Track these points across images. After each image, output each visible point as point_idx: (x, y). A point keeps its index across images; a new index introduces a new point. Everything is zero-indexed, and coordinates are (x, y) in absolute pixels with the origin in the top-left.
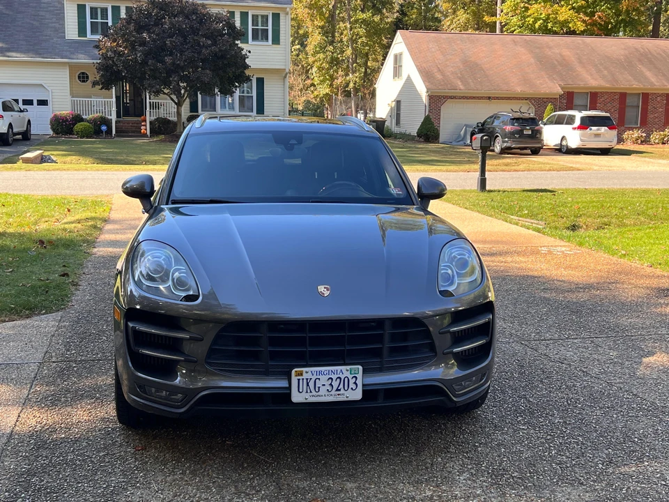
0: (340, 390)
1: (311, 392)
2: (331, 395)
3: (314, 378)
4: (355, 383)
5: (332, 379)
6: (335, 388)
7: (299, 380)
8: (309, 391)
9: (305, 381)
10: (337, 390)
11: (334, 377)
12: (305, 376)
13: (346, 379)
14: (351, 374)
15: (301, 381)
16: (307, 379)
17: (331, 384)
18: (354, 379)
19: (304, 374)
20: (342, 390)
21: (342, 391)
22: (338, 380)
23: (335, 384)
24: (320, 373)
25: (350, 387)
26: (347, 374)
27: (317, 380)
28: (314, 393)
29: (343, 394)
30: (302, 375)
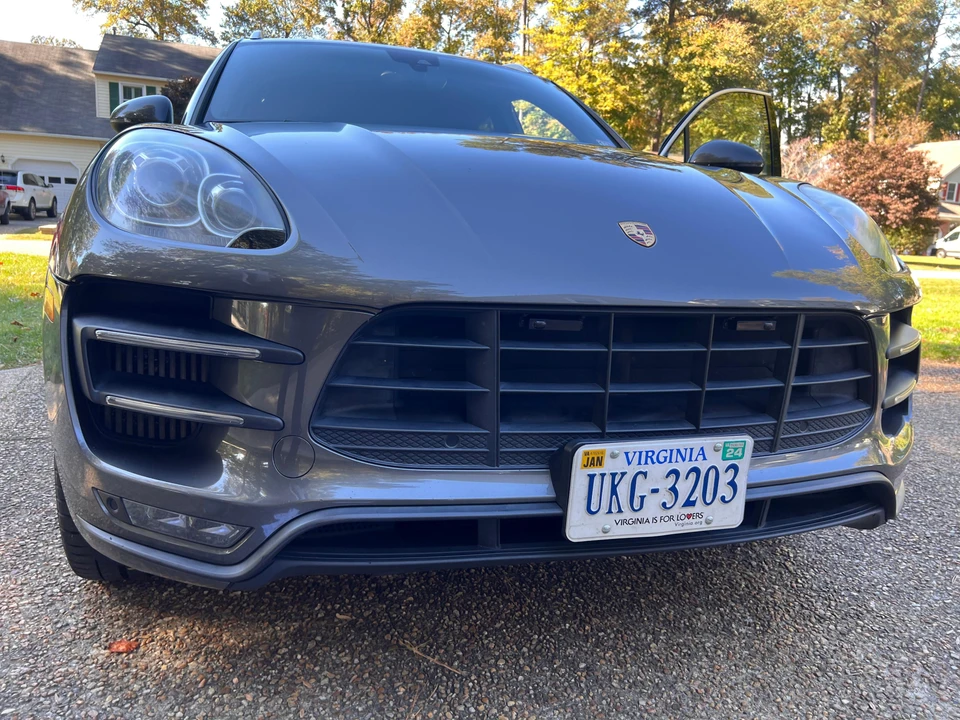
0: (693, 504)
1: (620, 511)
2: (671, 518)
3: (632, 470)
4: (732, 484)
5: (676, 472)
6: (682, 499)
7: (592, 477)
8: (614, 509)
9: (608, 480)
10: (689, 503)
11: (683, 467)
12: (609, 466)
13: (712, 474)
14: (724, 459)
15: (597, 481)
16: (614, 475)
17: (673, 490)
18: (731, 472)
19: (607, 461)
20: (699, 503)
21: (699, 507)
22: (693, 476)
23: (684, 487)
24: (649, 457)
25: (719, 496)
26: (715, 459)
27: (640, 477)
28: (628, 514)
29: (699, 515)
30: (600, 462)
